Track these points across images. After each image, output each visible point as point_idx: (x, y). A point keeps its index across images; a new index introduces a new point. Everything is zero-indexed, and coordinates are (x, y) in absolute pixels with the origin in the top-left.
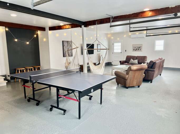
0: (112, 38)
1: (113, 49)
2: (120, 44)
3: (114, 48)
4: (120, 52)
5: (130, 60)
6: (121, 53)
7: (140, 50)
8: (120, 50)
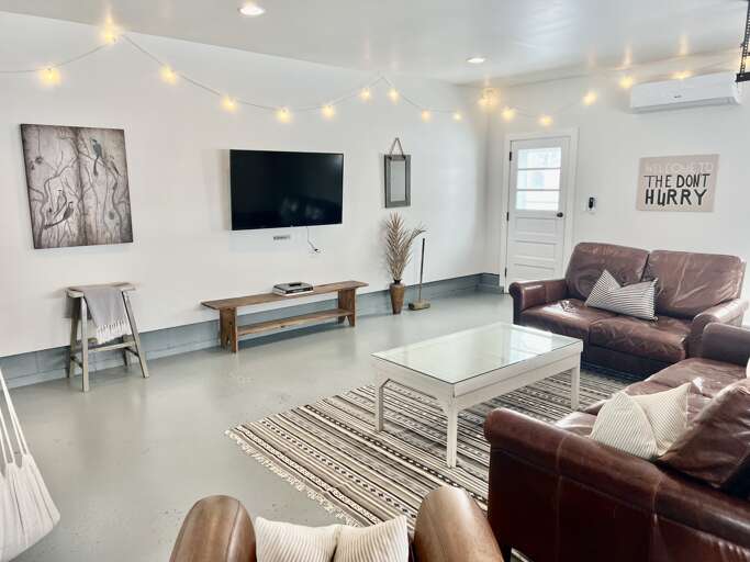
0: (508, 114)
1: (512, 189)
2: (554, 156)
3: (515, 185)
4: (555, 208)
5: (592, 280)
6: (560, 215)
7: (693, 198)
8: (556, 196)
